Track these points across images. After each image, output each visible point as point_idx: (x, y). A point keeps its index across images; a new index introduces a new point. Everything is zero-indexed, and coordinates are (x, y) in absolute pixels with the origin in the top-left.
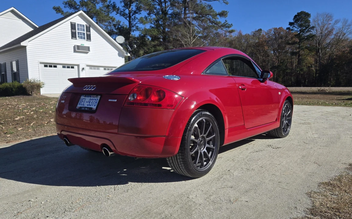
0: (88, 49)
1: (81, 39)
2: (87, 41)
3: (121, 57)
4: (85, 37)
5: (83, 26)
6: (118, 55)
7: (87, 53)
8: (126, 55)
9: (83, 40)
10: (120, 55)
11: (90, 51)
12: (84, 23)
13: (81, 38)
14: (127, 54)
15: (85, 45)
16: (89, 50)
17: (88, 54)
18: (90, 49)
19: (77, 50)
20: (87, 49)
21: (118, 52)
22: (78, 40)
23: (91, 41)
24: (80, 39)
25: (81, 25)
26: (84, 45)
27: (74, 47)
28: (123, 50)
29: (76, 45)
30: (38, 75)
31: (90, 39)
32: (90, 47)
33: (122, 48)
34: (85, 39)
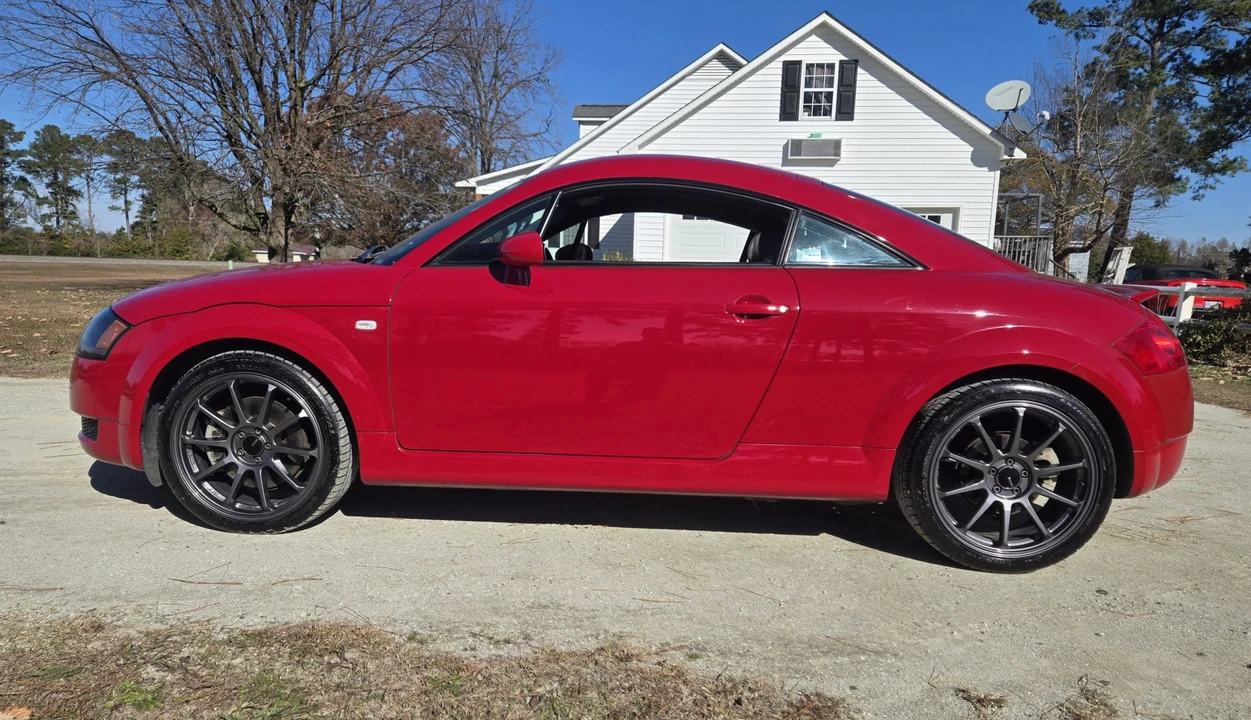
0: (835, 146)
1: (814, 115)
2: (836, 120)
3: (986, 169)
4: (831, 106)
5: (831, 66)
6: (972, 159)
7: (832, 163)
8: (1006, 157)
9: (822, 117)
10: (979, 159)
11: (842, 155)
12: (835, 57)
13: (816, 112)
14: (1012, 155)
15: (824, 137)
16: (837, 153)
17: (836, 167)
18: (843, 148)
19: (789, 157)
20: (833, 150)
21: (972, 149)
22: (802, 120)
23: (852, 119)
24: (812, 117)
25: (821, 66)
26: (819, 135)
27: (785, 147)
28: (992, 139)
29: (793, 141)
30: (661, 244)
31: (850, 111)
32: (843, 143)
33: (988, 131)
34: (830, 115)
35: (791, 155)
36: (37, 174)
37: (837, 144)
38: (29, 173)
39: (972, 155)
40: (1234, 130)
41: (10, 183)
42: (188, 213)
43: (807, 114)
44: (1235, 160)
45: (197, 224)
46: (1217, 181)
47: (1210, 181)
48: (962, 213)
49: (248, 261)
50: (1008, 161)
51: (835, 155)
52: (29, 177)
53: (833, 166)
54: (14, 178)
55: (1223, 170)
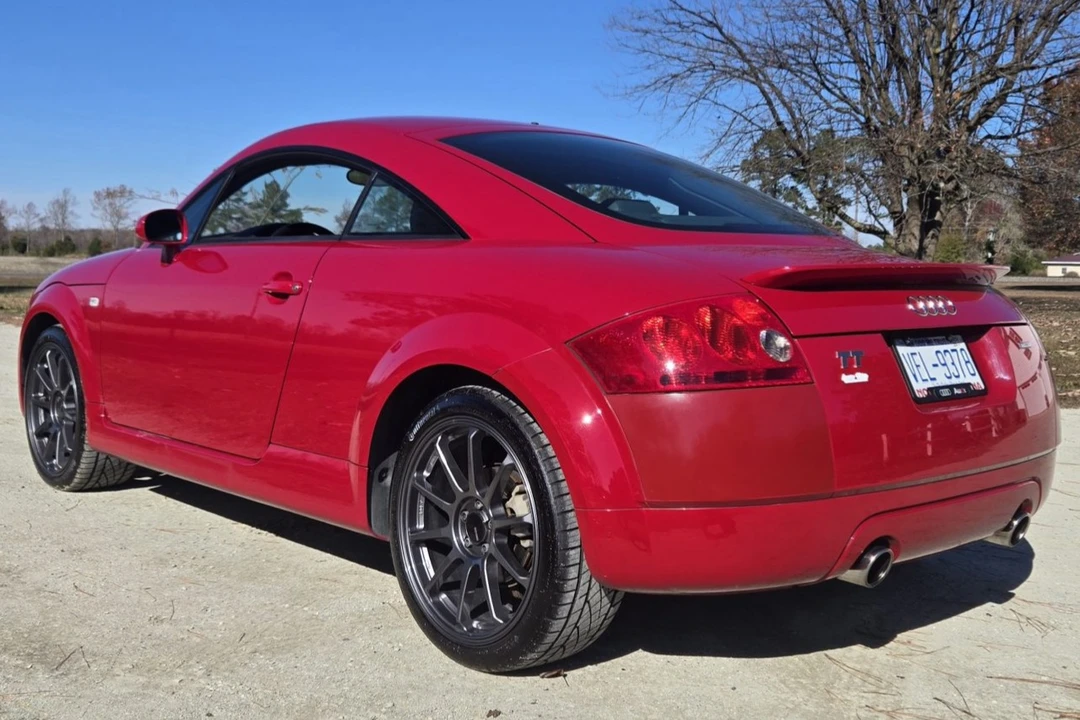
36: (806, 181)
38: (799, 182)
41: (781, 194)
42: (965, 218)
45: (976, 231)
49: (1033, 275)
52: (800, 187)
54: (786, 189)
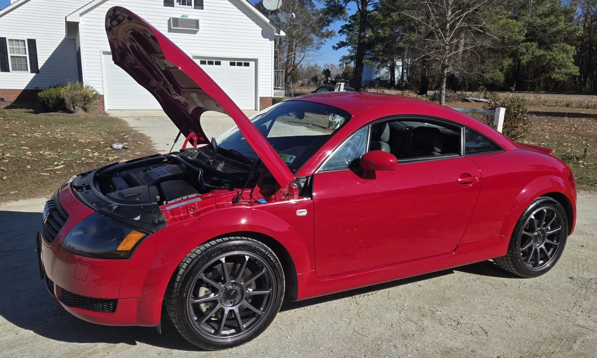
0: (196, 23)
1: (183, 4)
2: (195, 8)
3: (268, 39)
6: (262, 34)
7: (195, 32)
8: (277, 34)
9: (187, 6)
10: (265, 35)
11: (200, 27)
14: (279, 34)
15: (190, 17)
16: (198, 27)
17: (197, 34)
18: (200, 24)
19: (172, 28)
20: (194, 25)
21: (261, 29)
22: (177, 7)
23: (203, 9)
24: (182, 6)
26: (187, 16)
27: (169, 21)
28: (270, 25)
29: (173, 18)
30: (101, 75)
31: (201, 4)
32: (200, 22)
33: (268, 21)
34: (191, 5)
35: (173, 26)
37: (197, 22)
39: (262, 32)
40: (330, 18)
43: (178, 3)
44: (332, 32)
46: (325, 41)
47: (323, 41)
48: (259, 62)
50: (277, 36)
51: (196, 28)
53: (195, 34)
55: (327, 36)
